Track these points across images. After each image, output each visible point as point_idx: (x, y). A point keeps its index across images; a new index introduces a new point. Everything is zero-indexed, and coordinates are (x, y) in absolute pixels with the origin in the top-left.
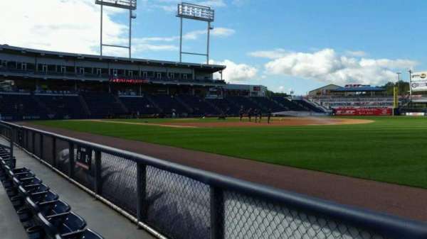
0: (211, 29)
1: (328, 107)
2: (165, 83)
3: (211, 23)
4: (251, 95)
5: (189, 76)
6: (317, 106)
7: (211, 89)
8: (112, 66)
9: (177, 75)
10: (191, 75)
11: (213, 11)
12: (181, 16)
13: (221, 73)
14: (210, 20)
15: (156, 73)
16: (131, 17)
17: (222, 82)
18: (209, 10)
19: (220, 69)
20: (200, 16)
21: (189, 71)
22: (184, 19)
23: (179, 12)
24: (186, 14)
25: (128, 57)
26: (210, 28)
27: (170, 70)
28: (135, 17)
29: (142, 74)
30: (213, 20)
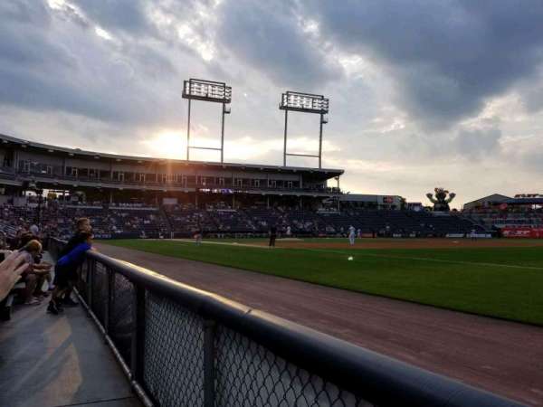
0: (325, 122)
2: (264, 193)
3: (325, 116)
4: (379, 208)
5: (296, 184)
7: (324, 201)
8: (200, 173)
9: (279, 183)
10: (298, 182)
11: (328, 100)
12: (287, 108)
13: (337, 179)
14: (323, 112)
15: (253, 180)
16: (224, 112)
17: (336, 191)
18: (323, 98)
19: (336, 174)
20: (310, 107)
21: (296, 178)
22: (289, 112)
23: (283, 103)
24: (292, 105)
25: (219, 161)
26: (323, 122)
27: (272, 177)
28: (228, 113)
29: (236, 183)
30: (327, 112)
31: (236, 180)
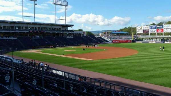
1: (110, 40)
2: (51, 32)
3: (67, 7)
5: (60, 29)
6: (106, 39)
8: (29, 26)
9: (55, 28)
11: (67, 2)
12: (55, 4)
14: (66, 6)
17: (72, 31)
19: (71, 26)
20: (63, 4)
21: (60, 27)
22: (56, 5)
23: (54, 2)
24: (57, 3)
26: (66, 9)
27: (53, 27)
28: (36, 5)
29: (42, 29)
30: (67, 6)
31: (41, 28)
